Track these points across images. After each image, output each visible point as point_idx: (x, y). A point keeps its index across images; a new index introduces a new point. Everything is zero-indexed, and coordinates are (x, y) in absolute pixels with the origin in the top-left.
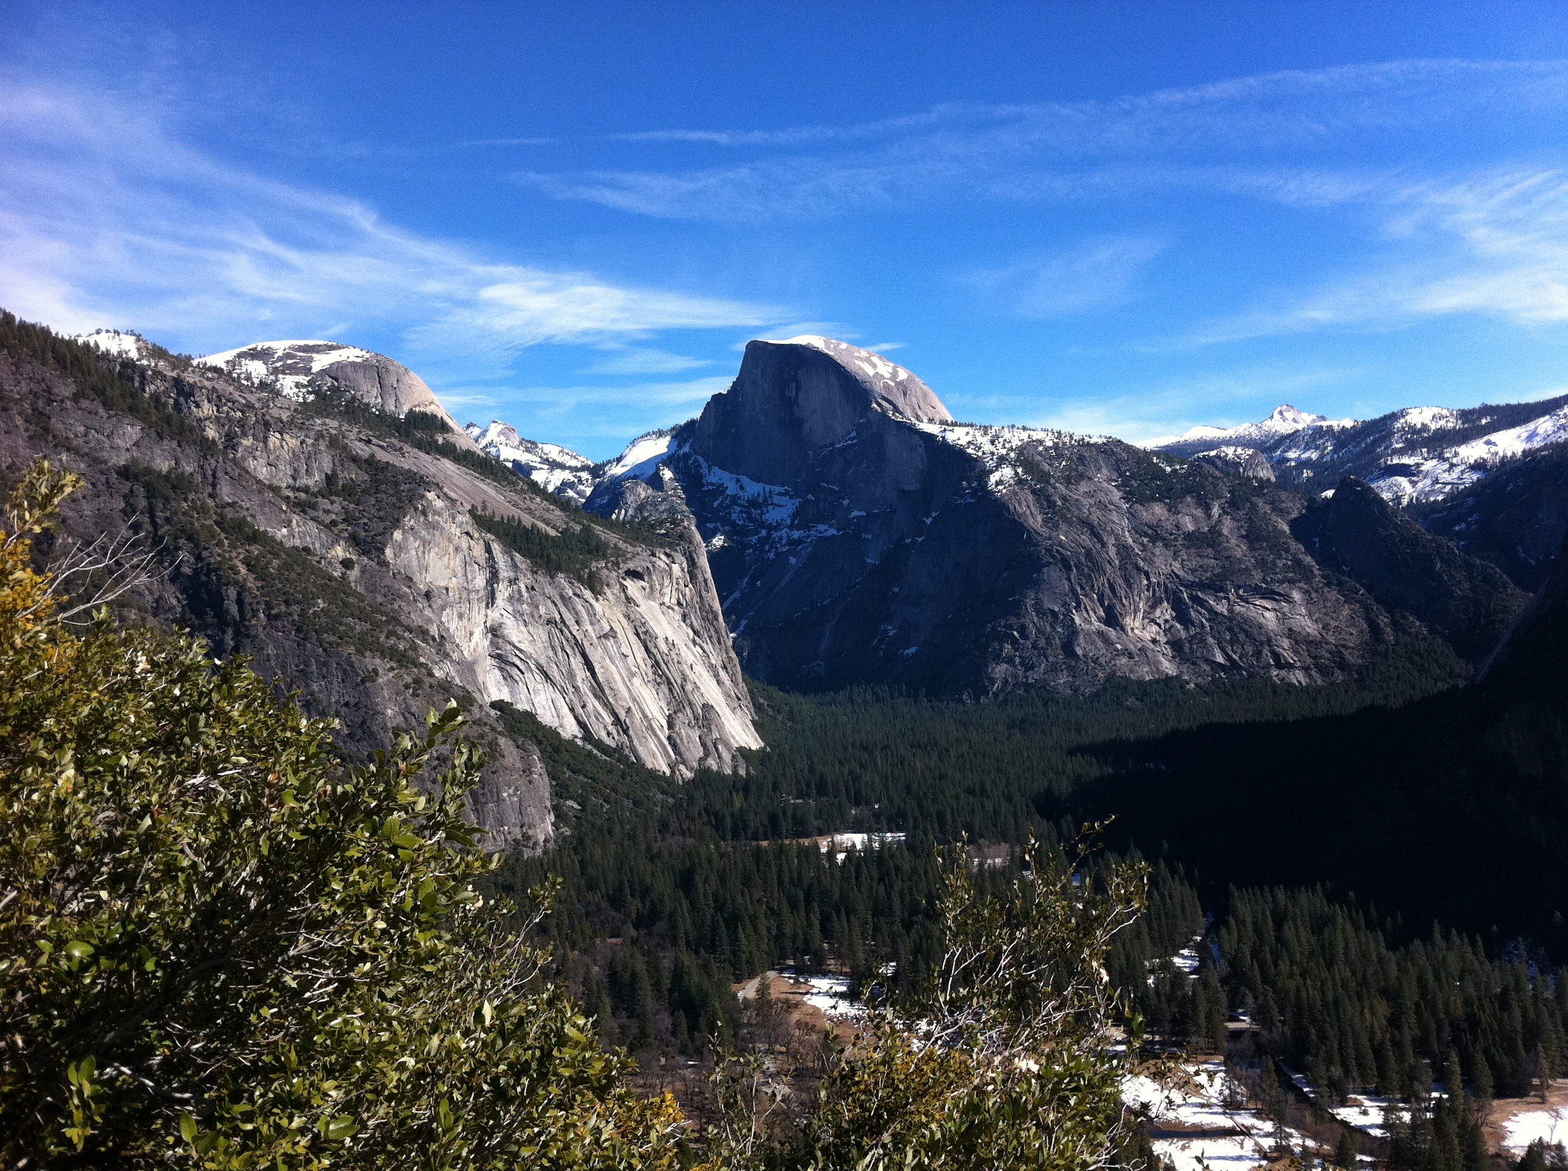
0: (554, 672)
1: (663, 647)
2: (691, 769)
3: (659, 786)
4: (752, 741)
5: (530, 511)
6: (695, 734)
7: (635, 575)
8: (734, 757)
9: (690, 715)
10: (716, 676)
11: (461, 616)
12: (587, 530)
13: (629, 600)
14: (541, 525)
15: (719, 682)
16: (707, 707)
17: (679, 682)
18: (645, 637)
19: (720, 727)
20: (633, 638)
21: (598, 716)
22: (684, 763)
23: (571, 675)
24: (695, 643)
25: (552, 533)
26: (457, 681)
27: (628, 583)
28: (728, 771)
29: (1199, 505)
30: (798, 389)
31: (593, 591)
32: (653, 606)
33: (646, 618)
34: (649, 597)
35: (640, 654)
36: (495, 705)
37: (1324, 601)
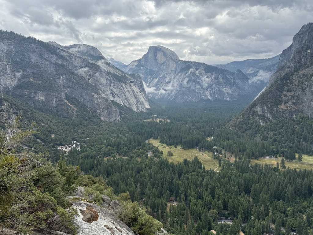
0: (120, 96)
1: (136, 93)
2: (140, 111)
3: (135, 113)
4: (149, 107)
5: (116, 72)
6: (140, 106)
7: (132, 82)
8: (146, 109)
9: (140, 103)
10: (143, 97)
11: (106, 87)
12: (125, 75)
13: (131, 86)
14: (118, 74)
16: (142, 102)
17: (138, 98)
18: (133, 91)
19: (144, 105)
20: (131, 91)
21: (126, 103)
22: (139, 110)
23: (122, 97)
24: (140, 92)
25: (119, 75)
26: (105, 97)
27: (131, 83)
28: (145, 111)
29: (216, 73)
30: (157, 54)
31: (126, 84)
32: (135, 87)
33: (133, 89)
34: (134, 85)
35: (132, 94)
36: (111, 101)
37: (233, 88)
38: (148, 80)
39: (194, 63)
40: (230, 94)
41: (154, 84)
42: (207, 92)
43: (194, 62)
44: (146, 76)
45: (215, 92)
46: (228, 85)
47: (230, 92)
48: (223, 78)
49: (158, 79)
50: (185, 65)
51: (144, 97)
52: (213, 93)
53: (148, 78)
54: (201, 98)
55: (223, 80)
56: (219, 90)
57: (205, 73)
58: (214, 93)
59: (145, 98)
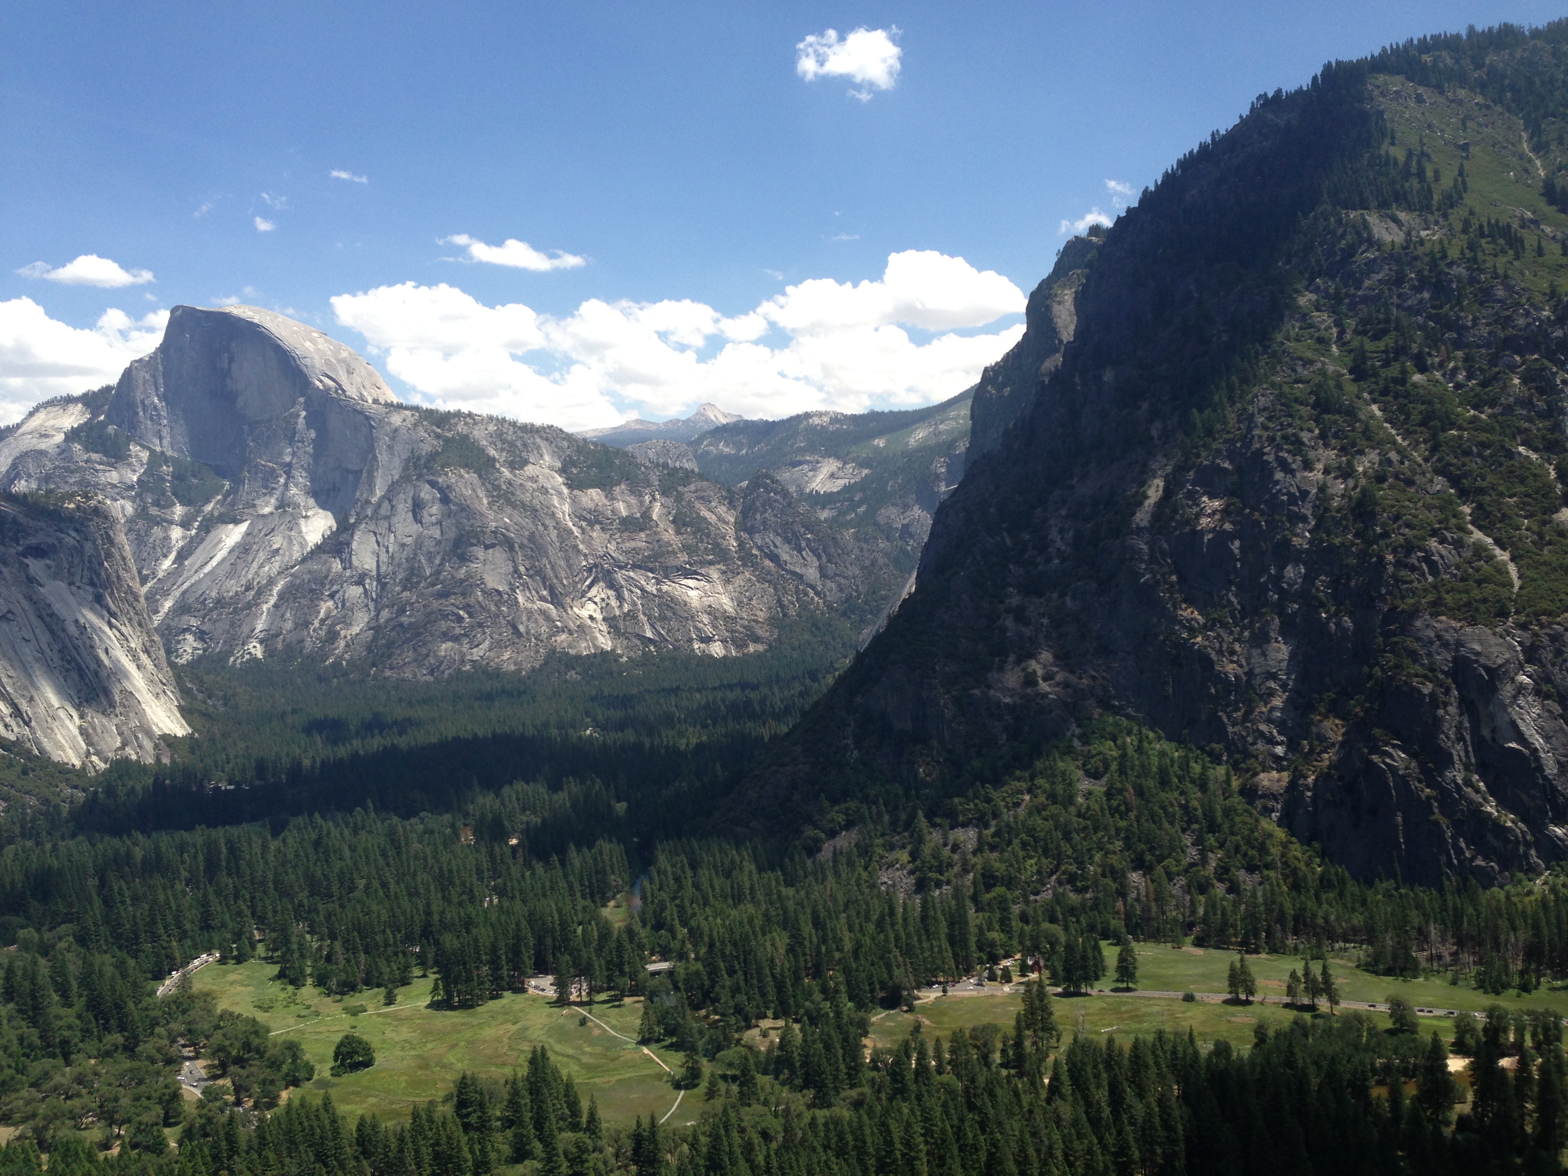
1: (72, 629)
2: (105, 760)
3: (67, 780)
4: (178, 728)
6: (112, 723)
7: (39, 552)
8: (156, 747)
9: (107, 702)
10: (137, 660)
13: (31, 580)
15: (141, 667)
16: (126, 695)
17: (93, 669)
18: (49, 619)
19: (141, 714)
20: (35, 621)
22: (98, 753)
24: (110, 625)
27: (30, 561)
28: (150, 760)
29: (632, 492)
30: (231, 360)
32: (62, 585)
33: (51, 599)
34: (55, 576)
35: (44, 638)
37: (739, 581)
38: (167, 538)
39: (492, 428)
40: (727, 618)
41: (214, 562)
42: (590, 606)
43: (491, 418)
44: (154, 511)
45: (634, 604)
46: (711, 563)
47: (726, 602)
48: (679, 522)
49: (243, 527)
50: (438, 436)
51: (144, 657)
52: (627, 615)
53: (171, 522)
54: (554, 651)
55: (678, 532)
56: (661, 594)
57: (566, 491)
58: (631, 616)
59: (150, 666)
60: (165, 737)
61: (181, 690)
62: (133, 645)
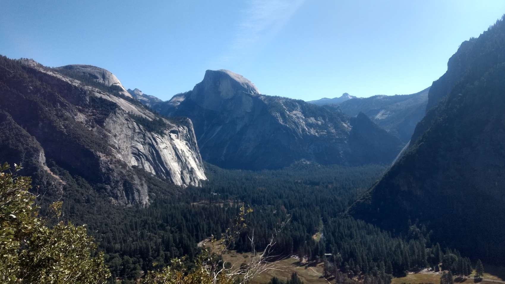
0: (150, 158)
1: (180, 152)
2: (187, 185)
3: (178, 190)
4: (204, 178)
5: (144, 114)
6: (188, 176)
7: (173, 132)
8: (199, 182)
9: (187, 171)
10: (194, 160)
11: (124, 142)
12: (161, 120)
13: (172, 139)
14: (147, 117)
15: (196, 162)
16: (192, 168)
17: (185, 161)
18: (175, 149)
19: (195, 174)
20: (172, 149)
22: (185, 183)
24: (189, 151)
25: (151, 120)
26: (122, 160)
27: (171, 134)
28: (197, 185)
29: (323, 118)
30: (220, 83)
31: (162, 136)
32: (178, 141)
33: (176, 144)
34: (178, 138)
35: (174, 154)
36: (134, 167)
49: (221, 127)
57: (304, 118)
59: (198, 162)
60: (201, 180)
61: (205, 168)
62: (194, 156)
